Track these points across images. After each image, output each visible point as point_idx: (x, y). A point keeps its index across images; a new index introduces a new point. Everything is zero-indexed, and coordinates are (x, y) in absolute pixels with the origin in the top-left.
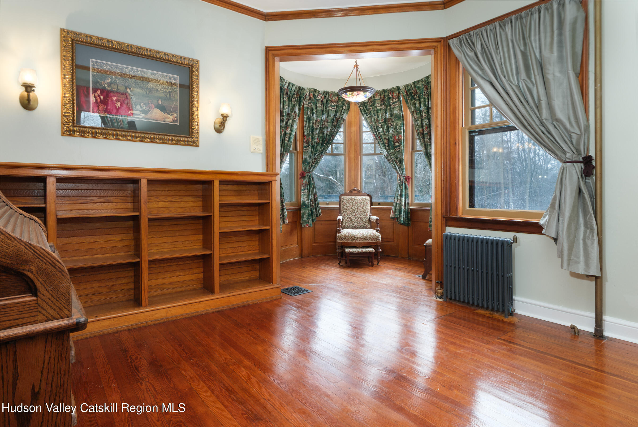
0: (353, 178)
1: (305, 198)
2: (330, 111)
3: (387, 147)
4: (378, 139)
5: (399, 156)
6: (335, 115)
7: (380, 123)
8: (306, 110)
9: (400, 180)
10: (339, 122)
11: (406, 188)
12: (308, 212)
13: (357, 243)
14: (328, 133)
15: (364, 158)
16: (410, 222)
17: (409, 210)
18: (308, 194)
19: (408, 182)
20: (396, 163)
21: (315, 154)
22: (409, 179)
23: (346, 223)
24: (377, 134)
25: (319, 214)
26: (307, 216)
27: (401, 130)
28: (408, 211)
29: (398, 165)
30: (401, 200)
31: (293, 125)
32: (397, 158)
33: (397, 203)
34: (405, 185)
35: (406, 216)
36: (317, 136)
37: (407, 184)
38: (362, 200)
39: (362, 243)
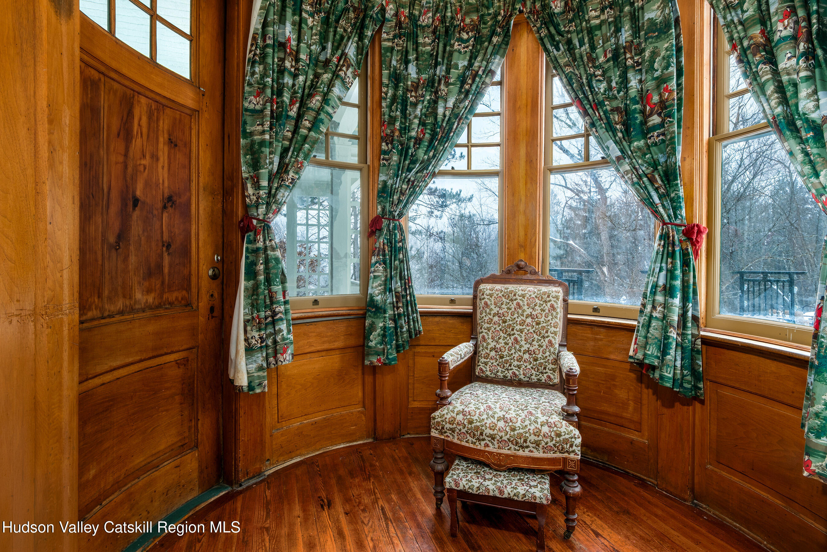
0: (522, 233)
1: (376, 287)
2: (456, 55)
3: (620, 135)
4: (590, 111)
5: (662, 160)
6: (470, 64)
7: (600, 67)
8: (389, 54)
9: (665, 237)
10: (477, 79)
11: (686, 263)
12: (381, 325)
13: (491, 453)
14: (448, 113)
15: (554, 178)
16: (701, 385)
17: (699, 342)
18: (386, 276)
19: (695, 244)
20: (652, 181)
21: (409, 170)
22: (700, 232)
23: (486, 363)
24: (587, 98)
25: (415, 330)
26: (379, 335)
27: (671, 69)
28: (694, 343)
29: (657, 190)
30: (666, 306)
31: (333, 86)
32: (655, 164)
33: (651, 317)
34: (685, 255)
35: (687, 362)
36: (416, 121)
37: (690, 250)
38: (540, 297)
39: (507, 456)
